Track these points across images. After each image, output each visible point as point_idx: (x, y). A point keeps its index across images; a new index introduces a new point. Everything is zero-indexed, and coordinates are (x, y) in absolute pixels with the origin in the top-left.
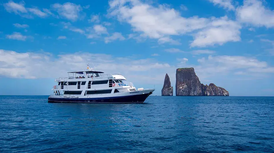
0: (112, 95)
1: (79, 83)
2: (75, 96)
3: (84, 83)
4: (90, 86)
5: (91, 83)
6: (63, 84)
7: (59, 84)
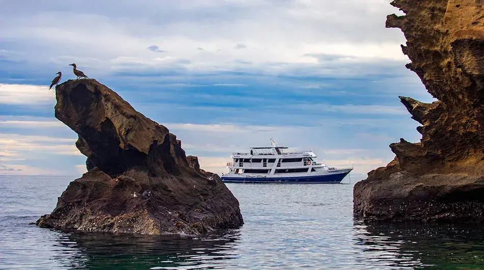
0: (309, 174)
1: (265, 160)
2: (263, 175)
3: (272, 161)
4: (280, 164)
5: (281, 161)
6: (241, 161)
7: (237, 161)
